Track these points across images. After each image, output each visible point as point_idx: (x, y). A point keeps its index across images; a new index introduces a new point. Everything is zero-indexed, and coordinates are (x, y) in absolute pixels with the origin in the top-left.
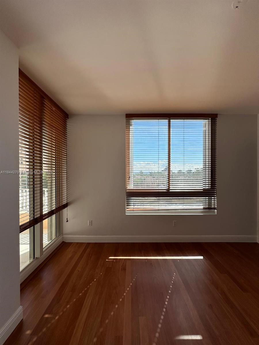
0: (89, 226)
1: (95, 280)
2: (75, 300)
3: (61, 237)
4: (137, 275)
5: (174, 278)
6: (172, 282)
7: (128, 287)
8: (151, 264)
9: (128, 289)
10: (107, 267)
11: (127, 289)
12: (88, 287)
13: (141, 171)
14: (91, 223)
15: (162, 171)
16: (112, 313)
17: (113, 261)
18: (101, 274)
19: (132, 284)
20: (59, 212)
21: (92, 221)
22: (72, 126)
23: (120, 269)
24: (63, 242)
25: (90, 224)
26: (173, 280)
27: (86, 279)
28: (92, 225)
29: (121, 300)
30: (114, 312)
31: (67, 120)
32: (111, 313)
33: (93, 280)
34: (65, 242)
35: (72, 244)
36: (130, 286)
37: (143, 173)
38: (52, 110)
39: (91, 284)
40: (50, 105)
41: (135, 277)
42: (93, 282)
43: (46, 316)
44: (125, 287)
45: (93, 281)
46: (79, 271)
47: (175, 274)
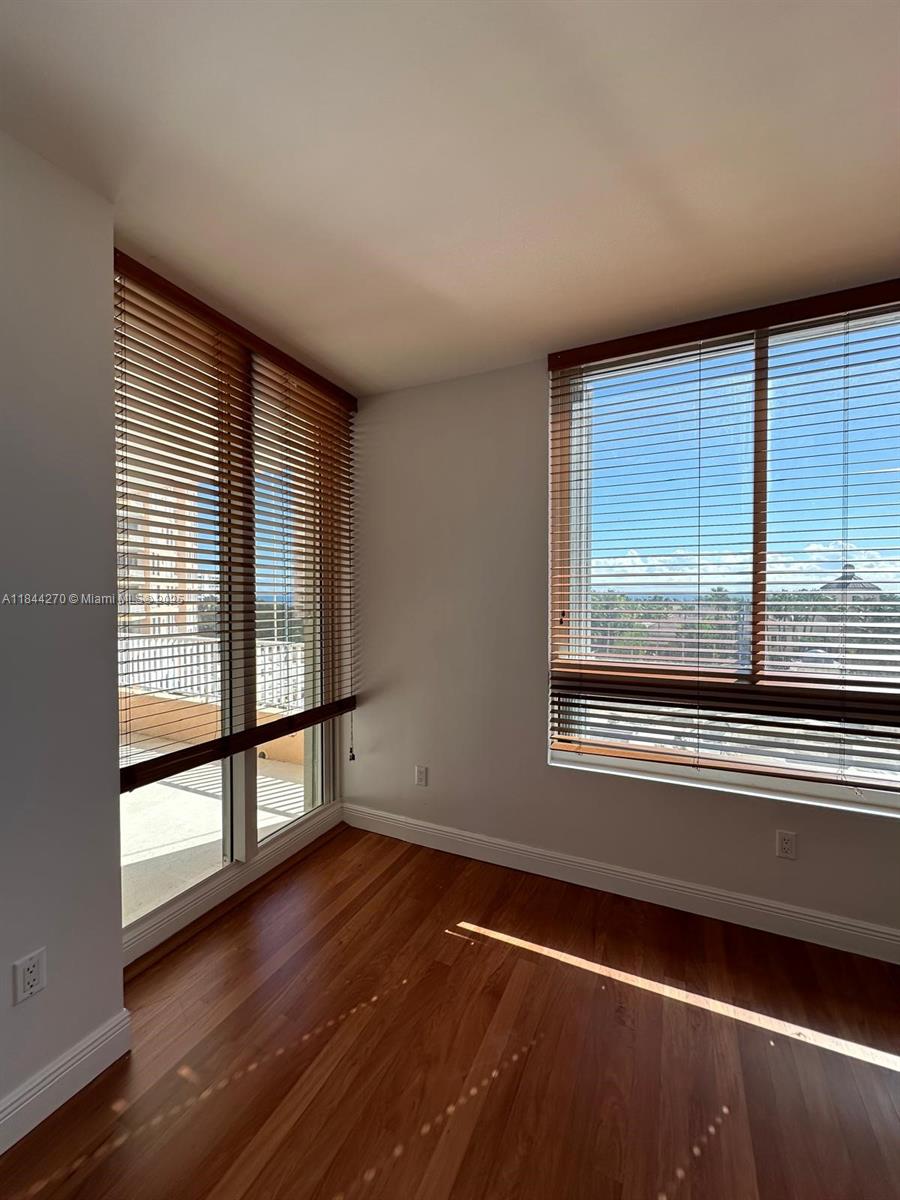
0: (418, 784)
1: (375, 999)
2: (280, 1051)
3: (339, 806)
4: (534, 1043)
5: (712, 1130)
6: (696, 1151)
7: (478, 1085)
8: (620, 1010)
9: (474, 1091)
10: (437, 959)
11: (469, 1089)
12: (342, 1017)
13: (716, 587)
14: (425, 775)
15: (828, 586)
16: (370, 1175)
17: (468, 942)
18: (405, 982)
19: (500, 1074)
20: (331, 720)
21: (427, 769)
22: (370, 436)
23: (480, 988)
24: (343, 823)
25: (420, 780)
26: (704, 1139)
27: (348, 982)
28: (426, 785)
29: (426, 1129)
30: (378, 1174)
31: (352, 417)
32: (364, 1172)
33: (367, 999)
34: (349, 826)
35: (367, 837)
36: (485, 1082)
37: (730, 596)
38: (287, 390)
39: (354, 1010)
40: (281, 374)
41: (525, 1049)
42: (363, 1005)
43: (185, 1072)
44: (464, 1078)
45: (364, 1002)
46: (341, 943)
47: (725, 1110)
